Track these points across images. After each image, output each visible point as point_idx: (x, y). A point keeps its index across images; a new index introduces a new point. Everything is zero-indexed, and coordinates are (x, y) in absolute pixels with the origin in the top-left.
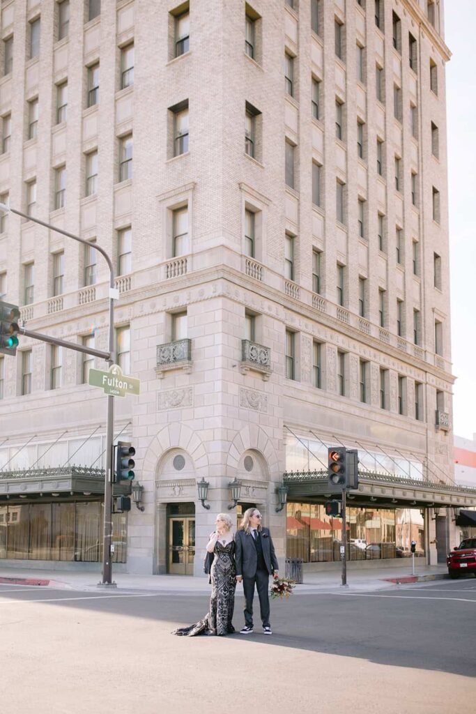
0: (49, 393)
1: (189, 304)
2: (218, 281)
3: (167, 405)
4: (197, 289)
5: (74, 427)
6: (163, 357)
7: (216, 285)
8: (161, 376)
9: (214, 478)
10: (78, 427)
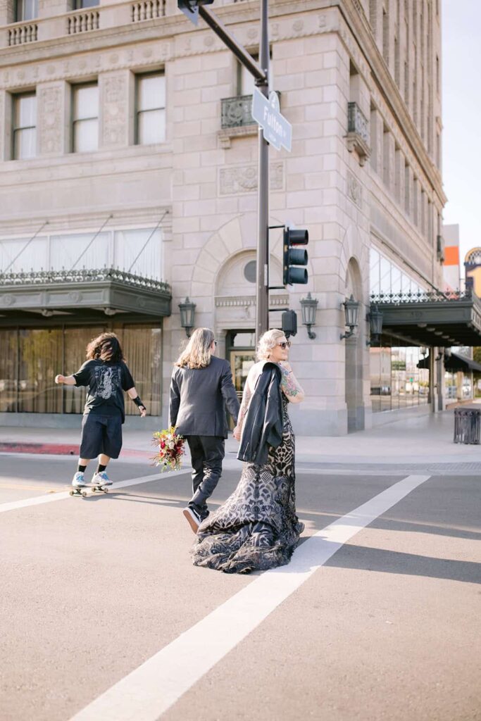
0: (12, 165)
1: (277, 41)
2: (329, 10)
3: (236, 186)
4: (292, 21)
5: (62, 217)
6: (233, 116)
7: (325, 16)
8: (228, 144)
9: (324, 295)
10: (69, 216)
